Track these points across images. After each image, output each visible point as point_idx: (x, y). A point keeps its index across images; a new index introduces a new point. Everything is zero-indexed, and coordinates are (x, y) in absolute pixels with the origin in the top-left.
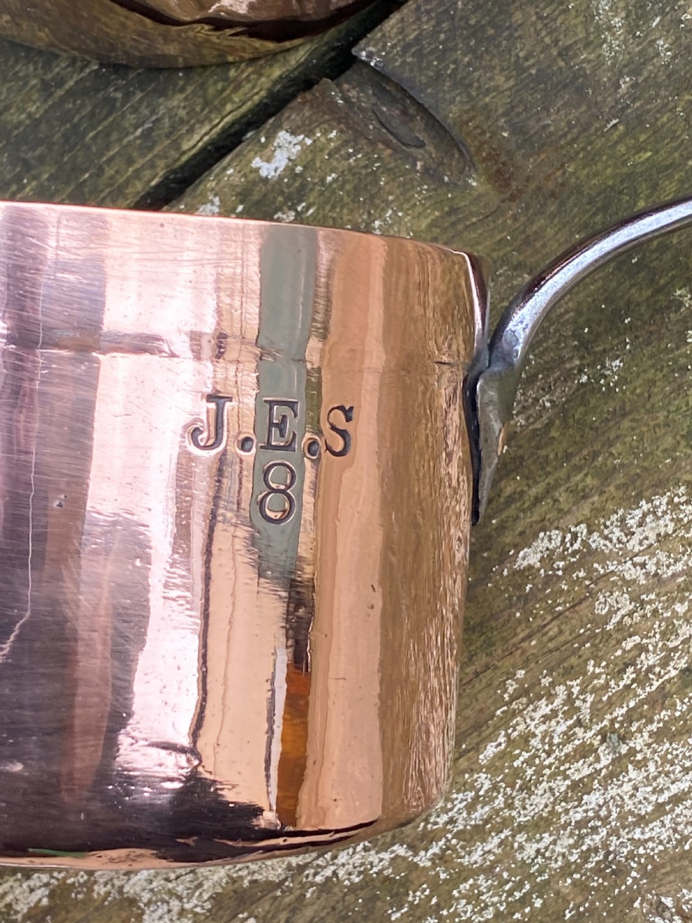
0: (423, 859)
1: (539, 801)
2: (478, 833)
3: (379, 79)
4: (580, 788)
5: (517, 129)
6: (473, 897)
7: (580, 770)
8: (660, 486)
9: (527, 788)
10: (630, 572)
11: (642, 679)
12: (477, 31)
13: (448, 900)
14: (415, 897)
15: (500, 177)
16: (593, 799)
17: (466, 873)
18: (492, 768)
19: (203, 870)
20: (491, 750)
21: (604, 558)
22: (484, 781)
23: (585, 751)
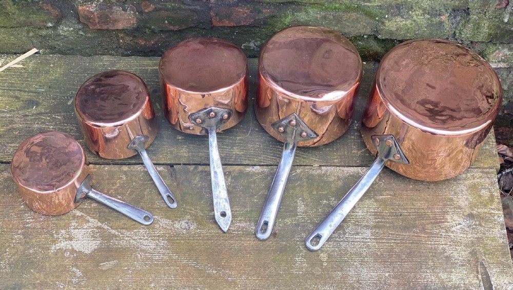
0: (121, 236)
1: (136, 238)
2: (128, 237)
3: (174, 170)
4: (141, 239)
5: (182, 182)
6: (123, 242)
7: (142, 238)
8: (169, 219)
9: (136, 236)
10: (161, 224)
11: (154, 234)
12: (185, 172)
13: (120, 241)
14: (117, 238)
15: (178, 185)
16: (141, 241)
17: (124, 239)
18: (134, 232)
19: (99, 223)
20: (135, 231)
21: (160, 221)
22: (132, 233)
23: (144, 236)
